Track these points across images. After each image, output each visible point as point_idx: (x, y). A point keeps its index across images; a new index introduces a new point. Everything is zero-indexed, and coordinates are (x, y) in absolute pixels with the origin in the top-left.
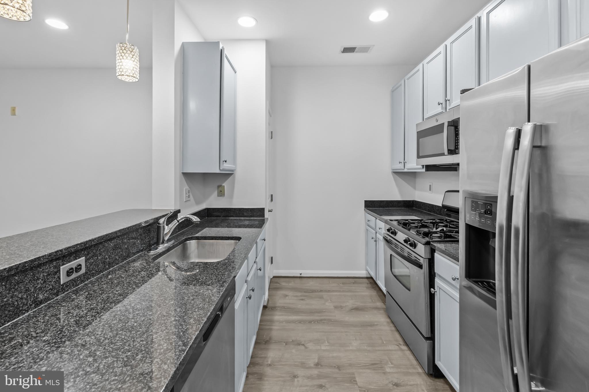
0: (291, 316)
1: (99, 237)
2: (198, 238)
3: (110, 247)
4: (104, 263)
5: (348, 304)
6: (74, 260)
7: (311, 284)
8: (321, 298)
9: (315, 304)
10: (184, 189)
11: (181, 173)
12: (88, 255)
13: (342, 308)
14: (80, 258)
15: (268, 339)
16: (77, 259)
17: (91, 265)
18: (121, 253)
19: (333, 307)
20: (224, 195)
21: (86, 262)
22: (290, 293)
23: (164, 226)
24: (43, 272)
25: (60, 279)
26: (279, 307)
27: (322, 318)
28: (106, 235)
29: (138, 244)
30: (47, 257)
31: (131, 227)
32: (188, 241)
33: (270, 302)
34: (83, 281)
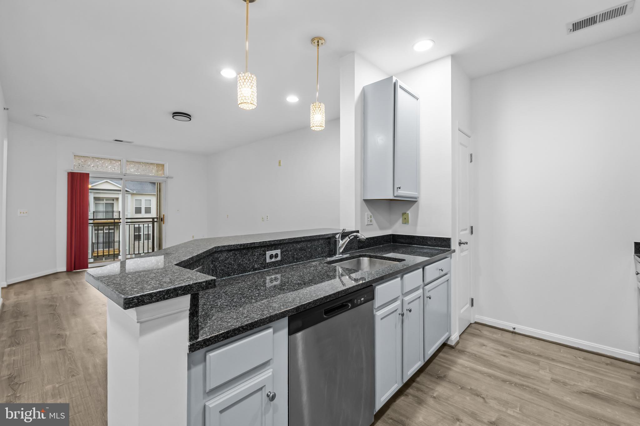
0: (480, 366)
1: (289, 239)
2: (370, 257)
3: (297, 248)
4: (293, 257)
5: (579, 384)
6: (274, 250)
7: (527, 344)
8: (537, 363)
9: (521, 366)
10: (366, 214)
11: (363, 200)
12: (283, 249)
13: (565, 385)
14: (278, 249)
15: (442, 375)
16: (276, 250)
17: (285, 256)
18: (306, 254)
19: (550, 379)
20: (408, 222)
21: (281, 253)
22: (491, 345)
23: (339, 240)
24: (257, 252)
25: (266, 259)
26: (469, 353)
27: (525, 383)
28: (294, 238)
29: (319, 250)
30: (258, 244)
31: (312, 236)
32: (361, 258)
33: (460, 345)
34: (279, 265)
